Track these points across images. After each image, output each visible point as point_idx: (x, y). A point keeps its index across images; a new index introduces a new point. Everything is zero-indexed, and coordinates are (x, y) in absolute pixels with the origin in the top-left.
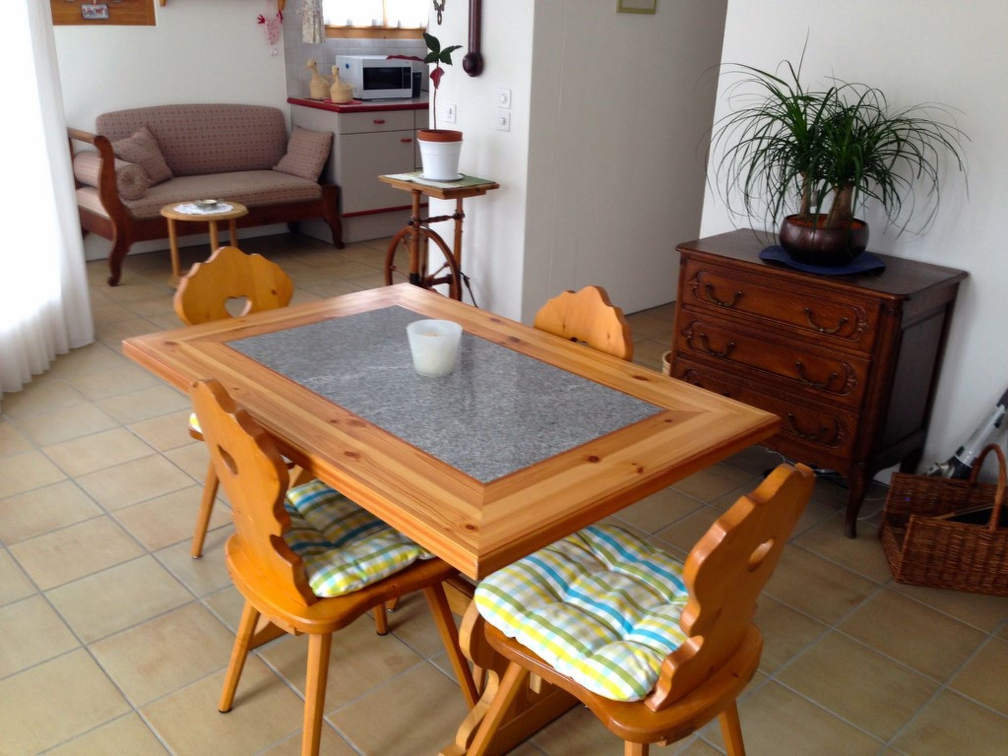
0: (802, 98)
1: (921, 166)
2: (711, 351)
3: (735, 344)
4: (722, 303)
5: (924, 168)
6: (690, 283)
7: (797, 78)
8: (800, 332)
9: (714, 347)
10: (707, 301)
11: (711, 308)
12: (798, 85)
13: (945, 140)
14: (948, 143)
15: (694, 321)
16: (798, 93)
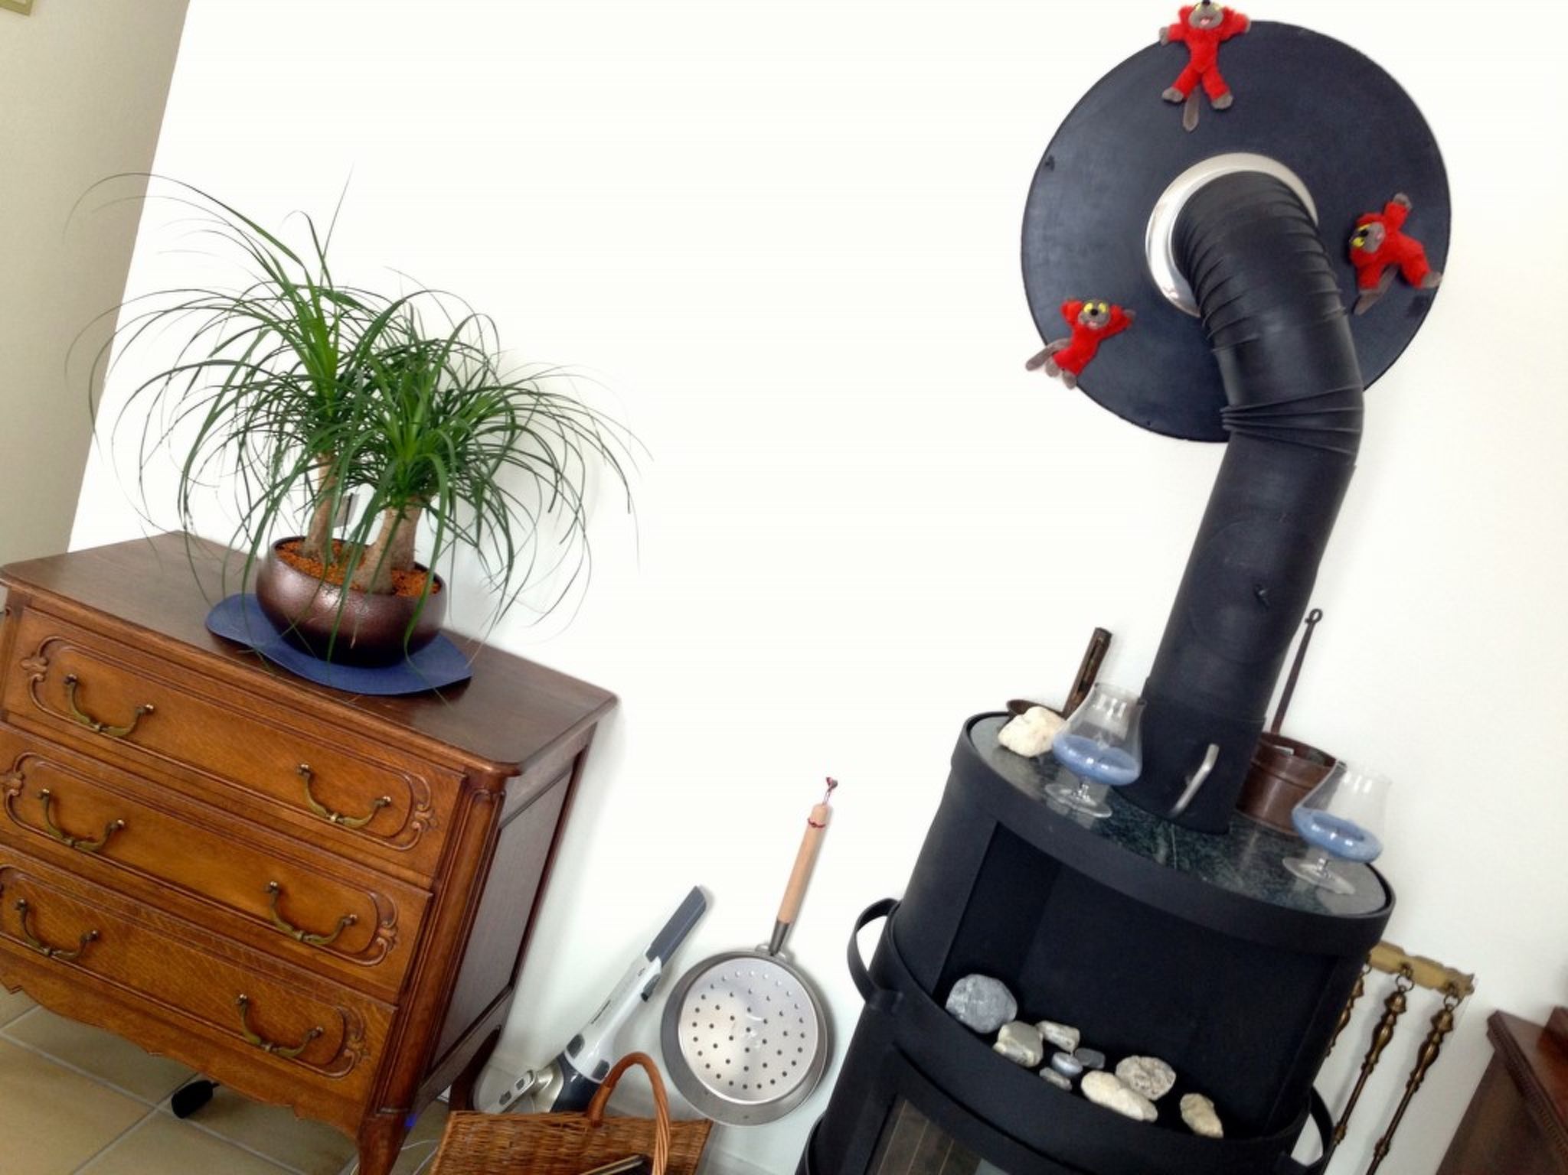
0: (330, 294)
1: (557, 491)
2: (66, 834)
3: (126, 824)
4: (105, 726)
5: (562, 495)
6: (26, 664)
7: (322, 253)
8: (285, 814)
9: (74, 824)
10: (66, 715)
11: (75, 731)
12: (324, 267)
13: (603, 446)
14: (609, 452)
15: (27, 757)
16: (321, 281)
